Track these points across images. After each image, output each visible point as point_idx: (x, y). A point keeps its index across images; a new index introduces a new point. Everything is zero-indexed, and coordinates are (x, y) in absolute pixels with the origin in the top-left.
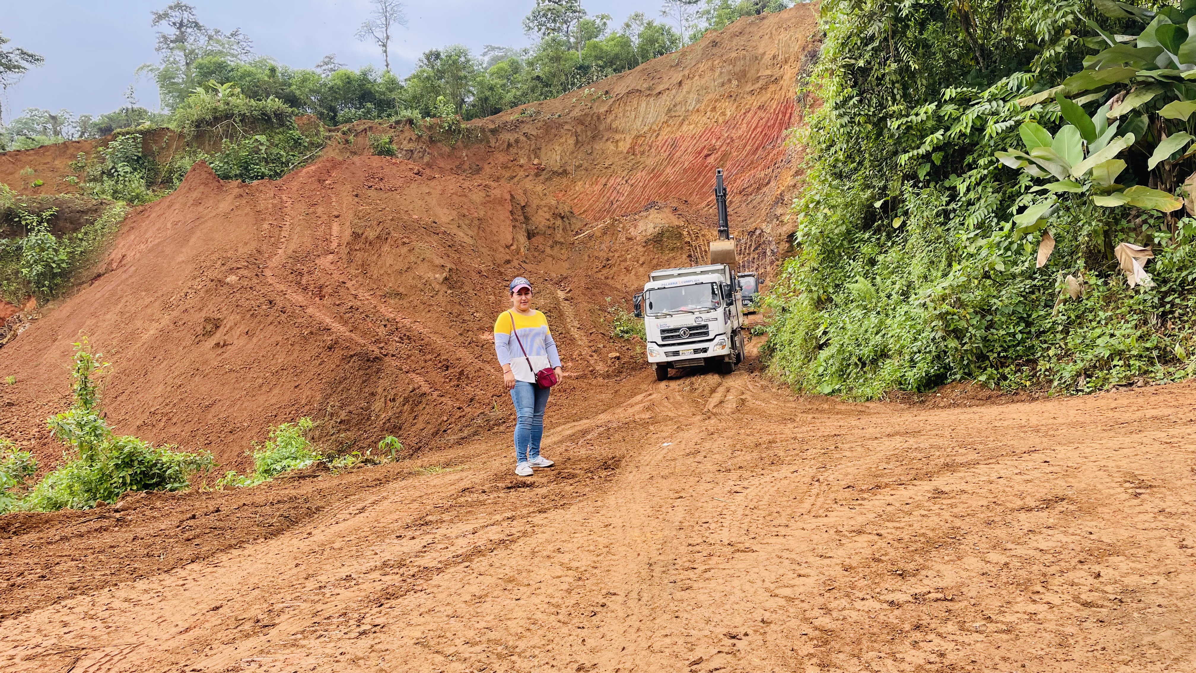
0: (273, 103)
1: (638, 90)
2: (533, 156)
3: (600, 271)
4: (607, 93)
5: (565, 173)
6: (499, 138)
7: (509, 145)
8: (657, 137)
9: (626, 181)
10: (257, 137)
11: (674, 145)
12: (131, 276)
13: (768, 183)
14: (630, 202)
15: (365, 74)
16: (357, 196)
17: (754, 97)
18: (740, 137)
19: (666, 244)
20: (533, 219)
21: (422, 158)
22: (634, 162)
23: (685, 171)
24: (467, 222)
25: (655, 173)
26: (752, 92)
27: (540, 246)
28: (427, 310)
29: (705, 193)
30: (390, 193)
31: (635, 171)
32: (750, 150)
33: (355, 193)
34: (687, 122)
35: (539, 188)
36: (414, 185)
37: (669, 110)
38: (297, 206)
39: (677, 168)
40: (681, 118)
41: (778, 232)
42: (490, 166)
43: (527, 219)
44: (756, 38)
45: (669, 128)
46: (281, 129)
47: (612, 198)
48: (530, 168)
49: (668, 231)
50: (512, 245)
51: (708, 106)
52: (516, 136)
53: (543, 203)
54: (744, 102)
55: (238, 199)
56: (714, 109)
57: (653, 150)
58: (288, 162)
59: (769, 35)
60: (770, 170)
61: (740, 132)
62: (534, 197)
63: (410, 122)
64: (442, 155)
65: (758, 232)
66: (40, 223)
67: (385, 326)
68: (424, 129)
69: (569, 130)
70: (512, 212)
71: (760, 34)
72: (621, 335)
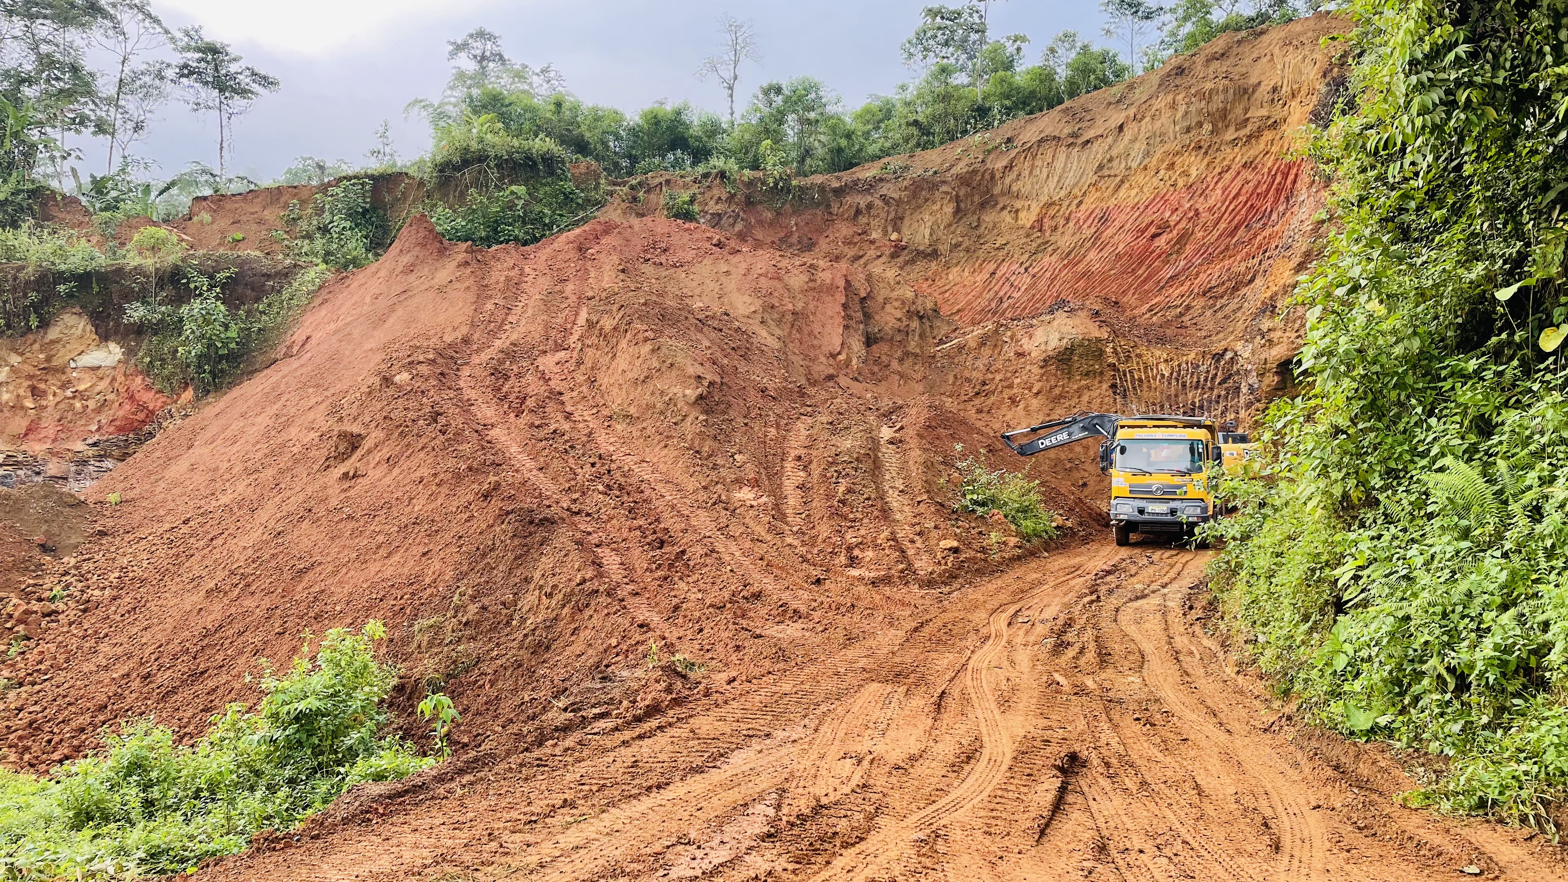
0: (542, 144)
1: (1055, 137)
2: (890, 229)
3: (970, 400)
4: (1009, 140)
5: (934, 254)
6: (844, 201)
7: (858, 212)
8: (1078, 205)
9: (1026, 269)
10: (514, 188)
11: (1104, 219)
12: (302, 366)
13: (1251, 281)
14: (1029, 300)
15: (679, 113)
16: (623, 271)
17: (1237, 149)
18: (1210, 209)
19: (1077, 365)
20: (877, 317)
21: (733, 225)
22: (1039, 241)
23: (1119, 257)
24: (776, 316)
25: (1070, 258)
26: (1234, 142)
27: (884, 358)
28: (662, 444)
29: (1147, 292)
30: (672, 270)
31: (1040, 255)
32: (1225, 229)
33: (621, 267)
34: (1127, 185)
35: (891, 274)
36: (707, 261)
37: (1101, 167)
38: (541, 280)
39: (1105, 253)
40: (1119, 178)
41: (1263, 357)
42: (827, 240)
43: (867, 316)
44: (1247, 61)
45: (1098, 194)
46: (549, 180)
47: (1001, 293)
48: (885, 246)
49: (1081, 345)
50: (839, 353)
51: (1163, 161)
52: (870, 199)
53: (894, 295)
54: (1220, 156)
55: (462, 268)
56: (1171, 166)
57: (1071, 224)
58: (553, 222)
59: (1268, 57)
60: (1256, 261)
61: (1211, 202)
62: (881, 285)
63: (722, 175)
64: (761, 223)
65: (1229, 355)
66: (211, 287)
67: (593, 465)
68: (741, 186)
69: (947, 193)
70: (845, 306)
71: (1255, 55)
72: (971, 508)
